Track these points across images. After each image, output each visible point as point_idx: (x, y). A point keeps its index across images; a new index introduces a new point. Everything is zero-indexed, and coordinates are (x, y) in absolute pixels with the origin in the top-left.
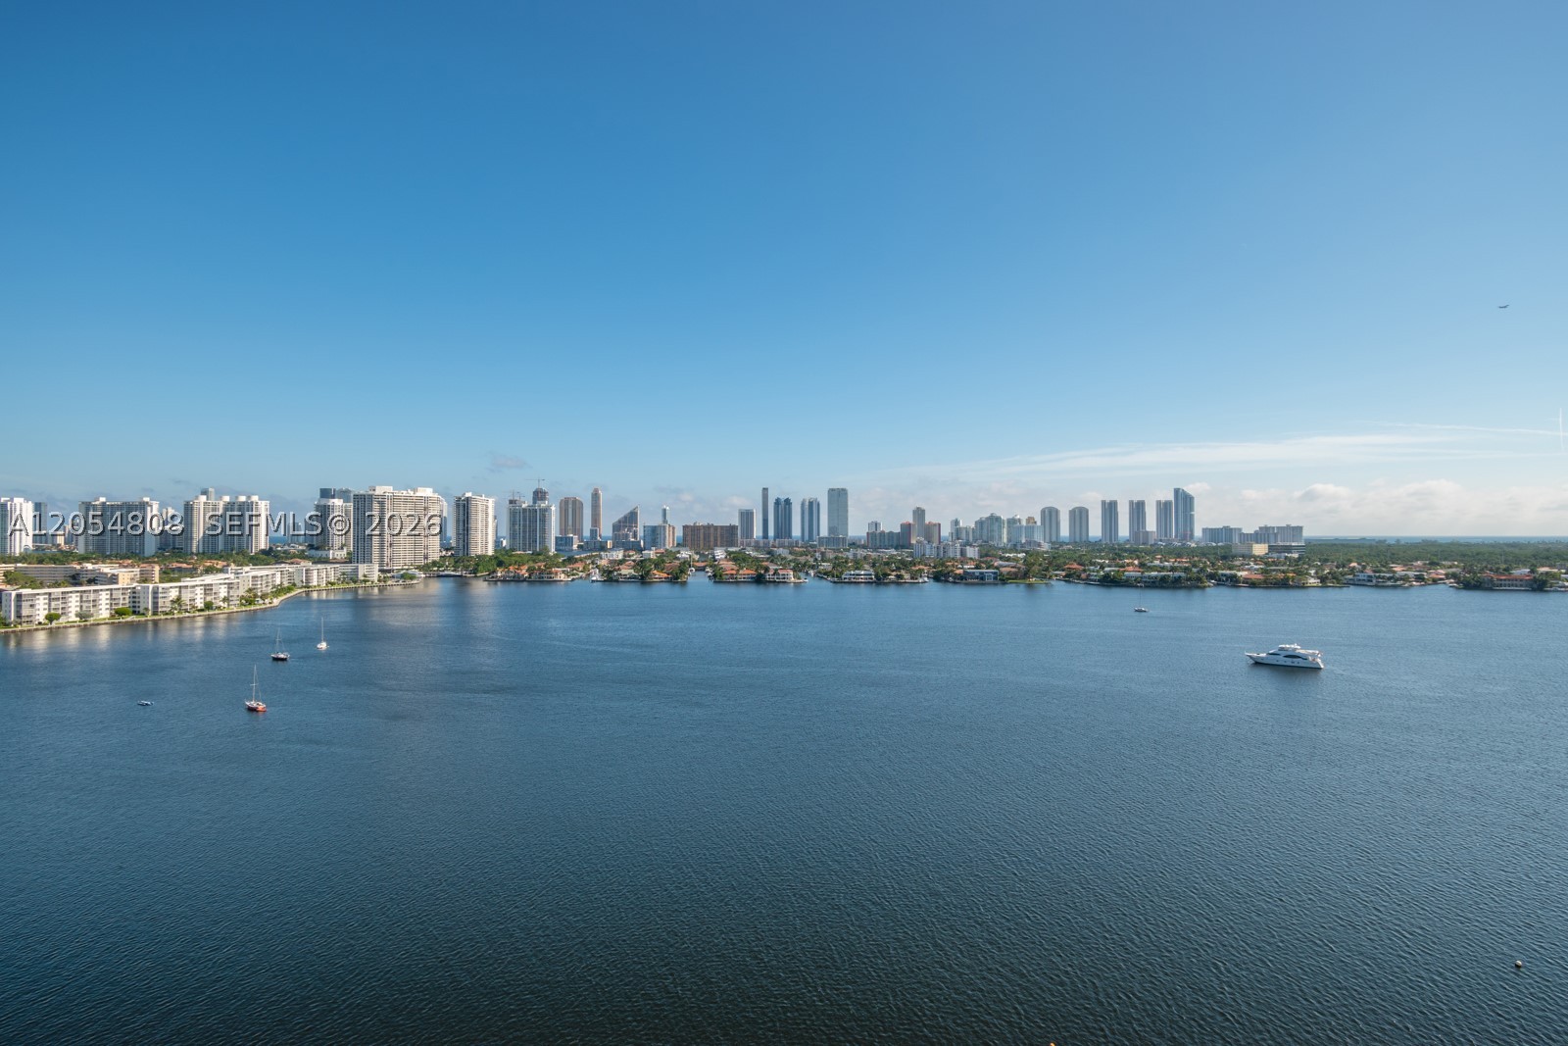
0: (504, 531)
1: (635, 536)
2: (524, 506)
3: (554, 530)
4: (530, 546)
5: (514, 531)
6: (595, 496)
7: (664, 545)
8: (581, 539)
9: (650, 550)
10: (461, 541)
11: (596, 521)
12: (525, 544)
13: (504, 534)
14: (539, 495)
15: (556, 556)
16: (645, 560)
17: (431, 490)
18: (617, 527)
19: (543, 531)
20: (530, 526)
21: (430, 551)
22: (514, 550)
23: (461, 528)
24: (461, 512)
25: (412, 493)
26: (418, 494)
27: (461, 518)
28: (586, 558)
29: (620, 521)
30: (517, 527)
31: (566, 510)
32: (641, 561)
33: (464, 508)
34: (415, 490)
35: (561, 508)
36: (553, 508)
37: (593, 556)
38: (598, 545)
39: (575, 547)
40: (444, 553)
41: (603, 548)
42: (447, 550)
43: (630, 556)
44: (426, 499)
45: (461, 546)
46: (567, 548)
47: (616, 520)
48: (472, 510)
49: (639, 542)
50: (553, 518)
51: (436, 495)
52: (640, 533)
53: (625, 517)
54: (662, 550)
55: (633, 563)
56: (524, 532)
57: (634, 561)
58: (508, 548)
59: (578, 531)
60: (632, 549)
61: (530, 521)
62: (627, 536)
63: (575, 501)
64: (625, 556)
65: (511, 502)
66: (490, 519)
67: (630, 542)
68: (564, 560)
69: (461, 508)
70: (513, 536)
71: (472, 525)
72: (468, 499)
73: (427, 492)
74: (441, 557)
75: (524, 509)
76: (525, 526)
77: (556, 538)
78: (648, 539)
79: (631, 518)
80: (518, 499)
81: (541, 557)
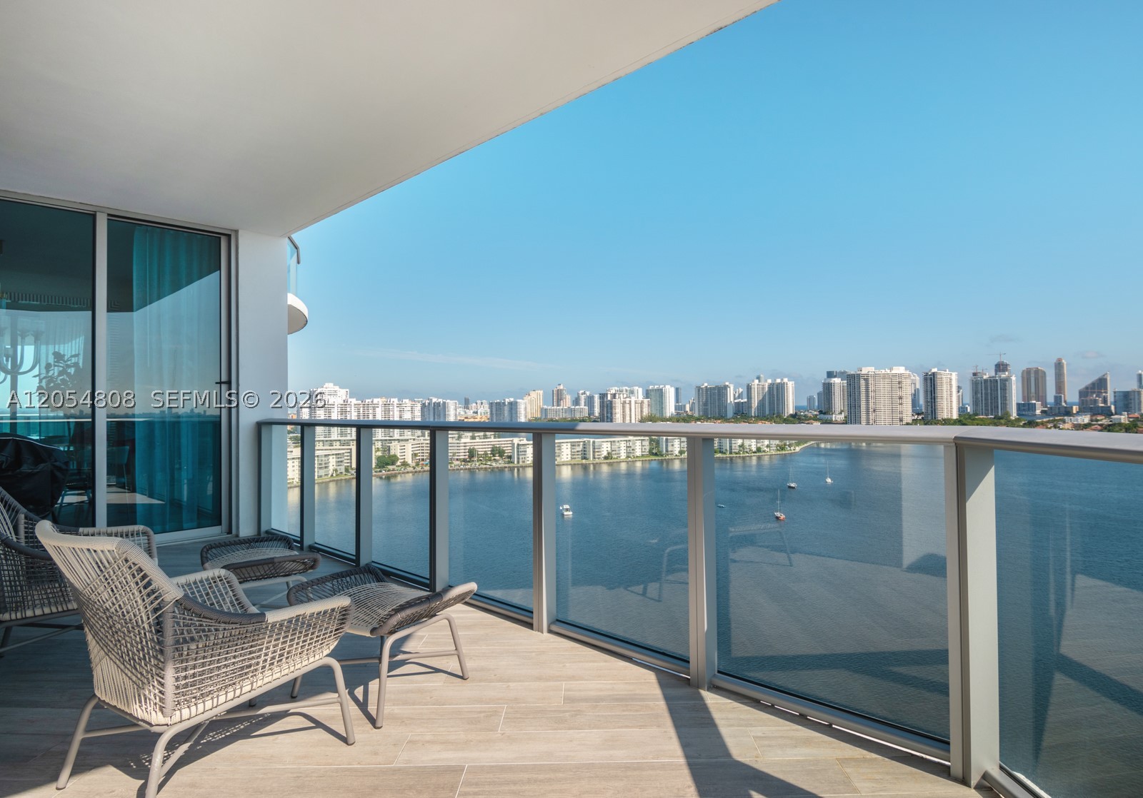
0: (968, 399)
1: (1105, 401)
2: (985, 377)
3: (1015, 396)
4: (992, 409)
5: (977, 399)
6: (1059, 366)
7: (1140, 410)
8: (1045, 404)
9: (1121, 415)
10: (929, 408)
11: (1060, 387)
12: (987, 410)
13: (968, 402)
14: (1001, 367)
15: (1018, 420)
16: (1114, 425)
17: (904, 368)
18: (1084, 393)
19: (1004, 398)
20: (991, 394)
21: (904, 415)
22: (977, 415)
23: (929, 397)
24: (929, 384)
25: (888, 371)
26: (893, 372)
27: (929, 389)
28: (1049, 422)
29: (1087, 388)
30: (979, 395)
31: (1029, 380)
32: (1109, 425)
33: (931, 382)
34: (891, 369)
35: (1023, 377)
36: (1013, 378)
37: (1055, 420)
38: (1062, 410)
39: (1038, 412)
40: (916, 417)
41: (1068, 412)
42: (918, 414)
43: (1097, 421)
44: (900, 375)
45: (930, 412)
46: (1030, 413)
47: (1082, 386)
48: (938, 382)
49: (1110, 407)
50: (1014, 387)
51: (908, 372)
52: (1110, 398)
53: (1093, 384)
54: (1136, 415)
55: (1099, 427)
56: (986, 399)
57: (1101, 425)
58: (971, 413)
59: (1042, 398)
60: (1101, 414)
61: (991, 390)
62: (1095, 401)
63: (1037, 371)
64: (1092, 421)
65: (975, 374)
66: (954, 390)
67: (1098, 407)
68: (1025, 424)
69: (929, 381)
70: (976, 403)
71: (938, 394)
72: (934, 374)
73: (900, 370)
74: (913, 420)
75: (986, 381)
76: (986, 394)
77: (1018, 405)
78: (1120, 404)
79: (1100, 384)
80: (981, 371)
81: (1002, 421)
